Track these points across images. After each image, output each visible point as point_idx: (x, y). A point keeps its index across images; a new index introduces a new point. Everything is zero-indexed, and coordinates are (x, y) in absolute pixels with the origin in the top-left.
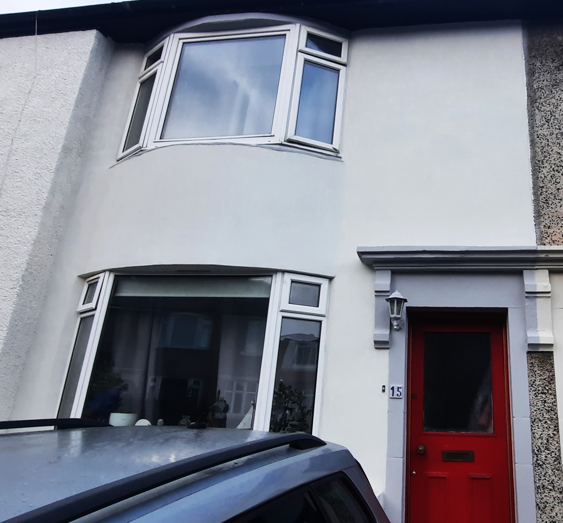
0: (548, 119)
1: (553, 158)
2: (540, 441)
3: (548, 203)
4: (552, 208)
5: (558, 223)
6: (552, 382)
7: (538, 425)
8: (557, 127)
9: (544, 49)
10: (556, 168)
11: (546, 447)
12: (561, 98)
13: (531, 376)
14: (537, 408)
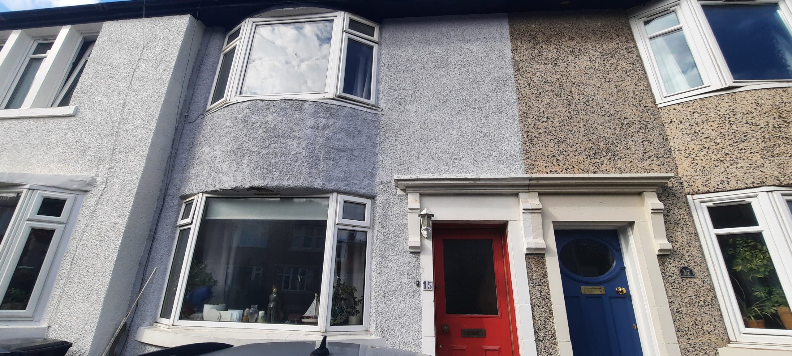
0: (529, 83)
1: (534, 111)
2: (540, 322)
3: (533, 143)
4: (536, 147)
5: (541, 158)
6: (545, 277)
7: (537, 310)
8: (536, 88)
9: (523, 34)
10: (537, 118)
11: (544, 326)
12: (537, 68)
13: (529, 273)
14: (536, 297)
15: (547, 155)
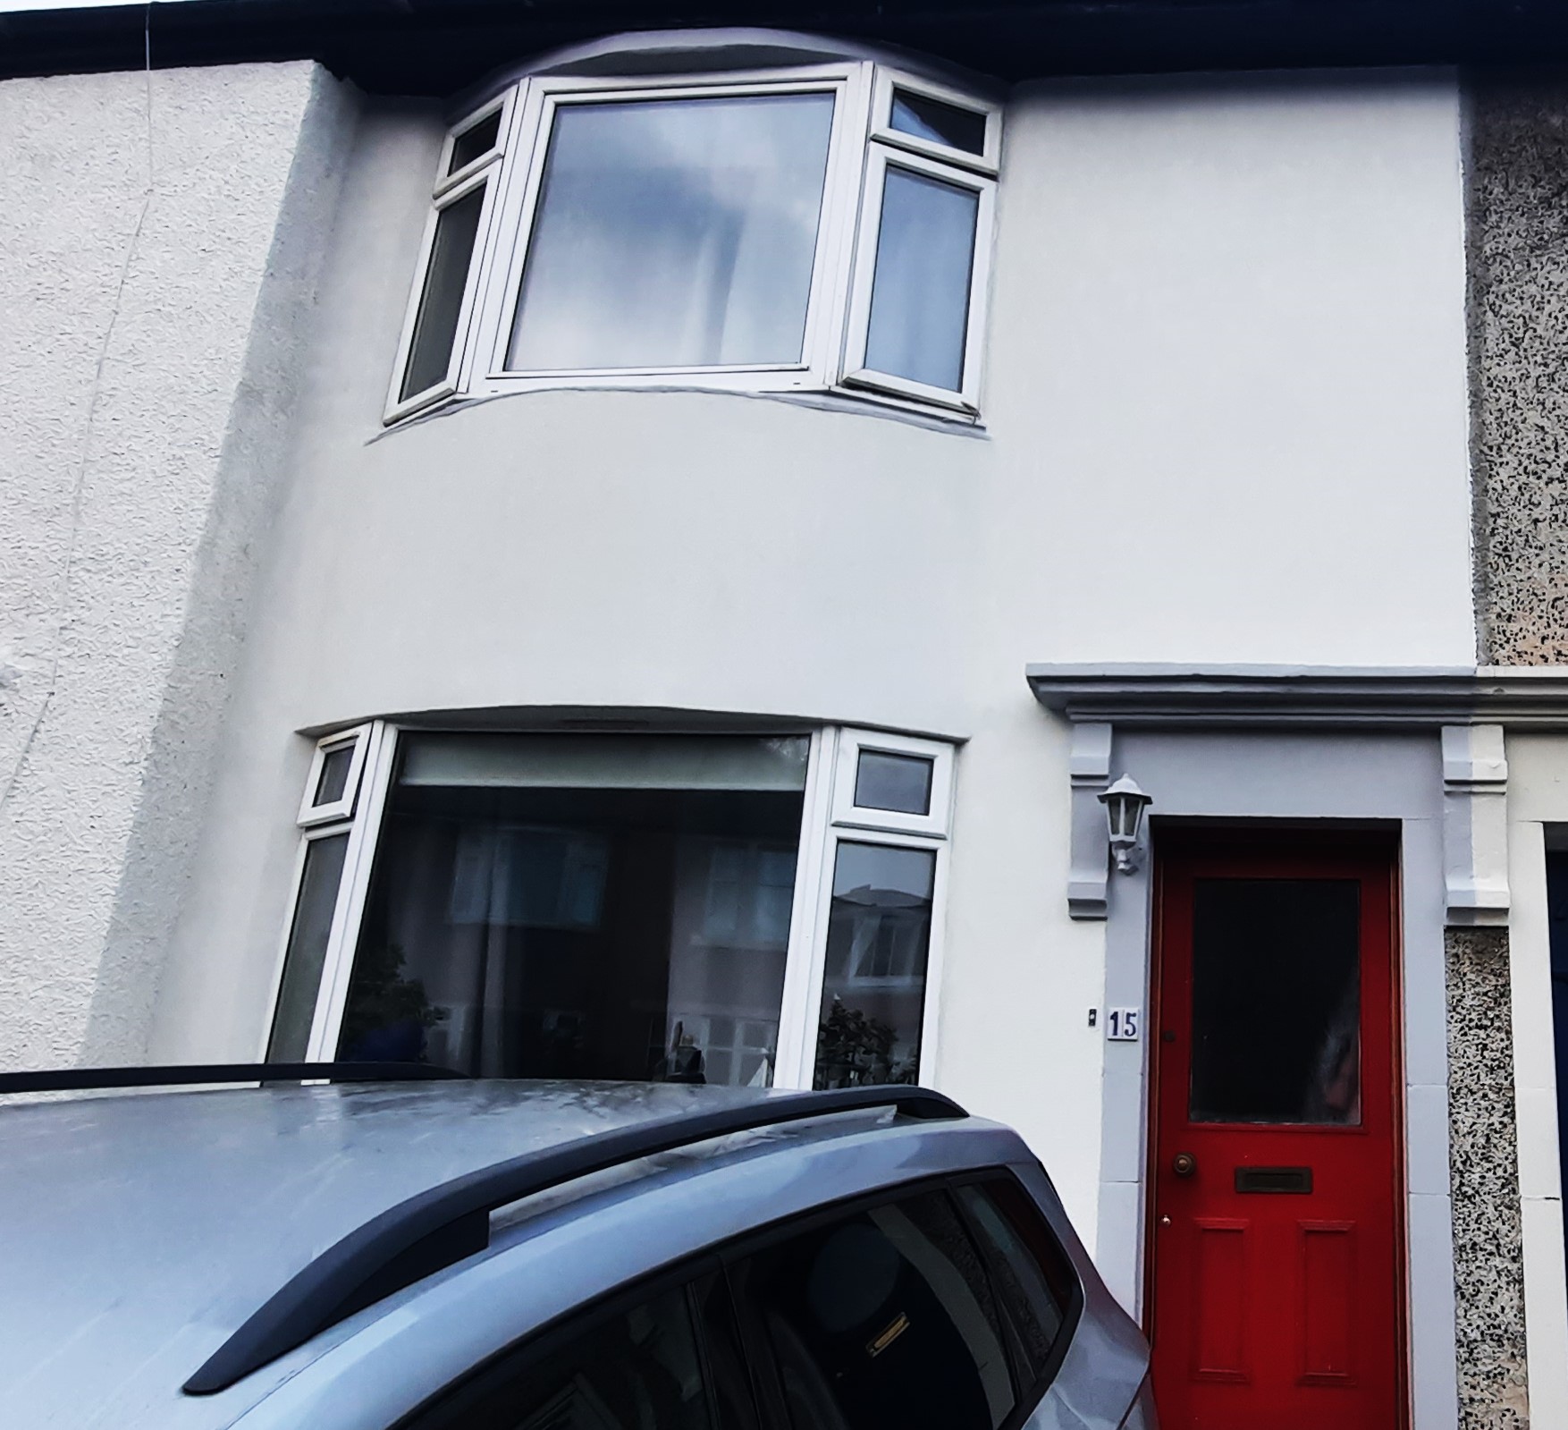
0: (1517, 339)
1: (1526, 441)
2: (1470, 1139)
3: (1509, 557)
4: (1518, 569)
5: (1531, 609)
6: (1502, 1001)
7: (1466, 1104)
8: (1539, 359)
9: (1515, 149)
10: (1532, 467)
11: (1483, 1154)
12: (1551, 283)
13: (1453, 987)
14: (1465, 1063)
15: (1554, 596)
